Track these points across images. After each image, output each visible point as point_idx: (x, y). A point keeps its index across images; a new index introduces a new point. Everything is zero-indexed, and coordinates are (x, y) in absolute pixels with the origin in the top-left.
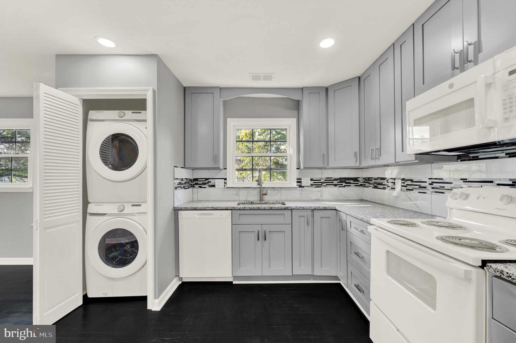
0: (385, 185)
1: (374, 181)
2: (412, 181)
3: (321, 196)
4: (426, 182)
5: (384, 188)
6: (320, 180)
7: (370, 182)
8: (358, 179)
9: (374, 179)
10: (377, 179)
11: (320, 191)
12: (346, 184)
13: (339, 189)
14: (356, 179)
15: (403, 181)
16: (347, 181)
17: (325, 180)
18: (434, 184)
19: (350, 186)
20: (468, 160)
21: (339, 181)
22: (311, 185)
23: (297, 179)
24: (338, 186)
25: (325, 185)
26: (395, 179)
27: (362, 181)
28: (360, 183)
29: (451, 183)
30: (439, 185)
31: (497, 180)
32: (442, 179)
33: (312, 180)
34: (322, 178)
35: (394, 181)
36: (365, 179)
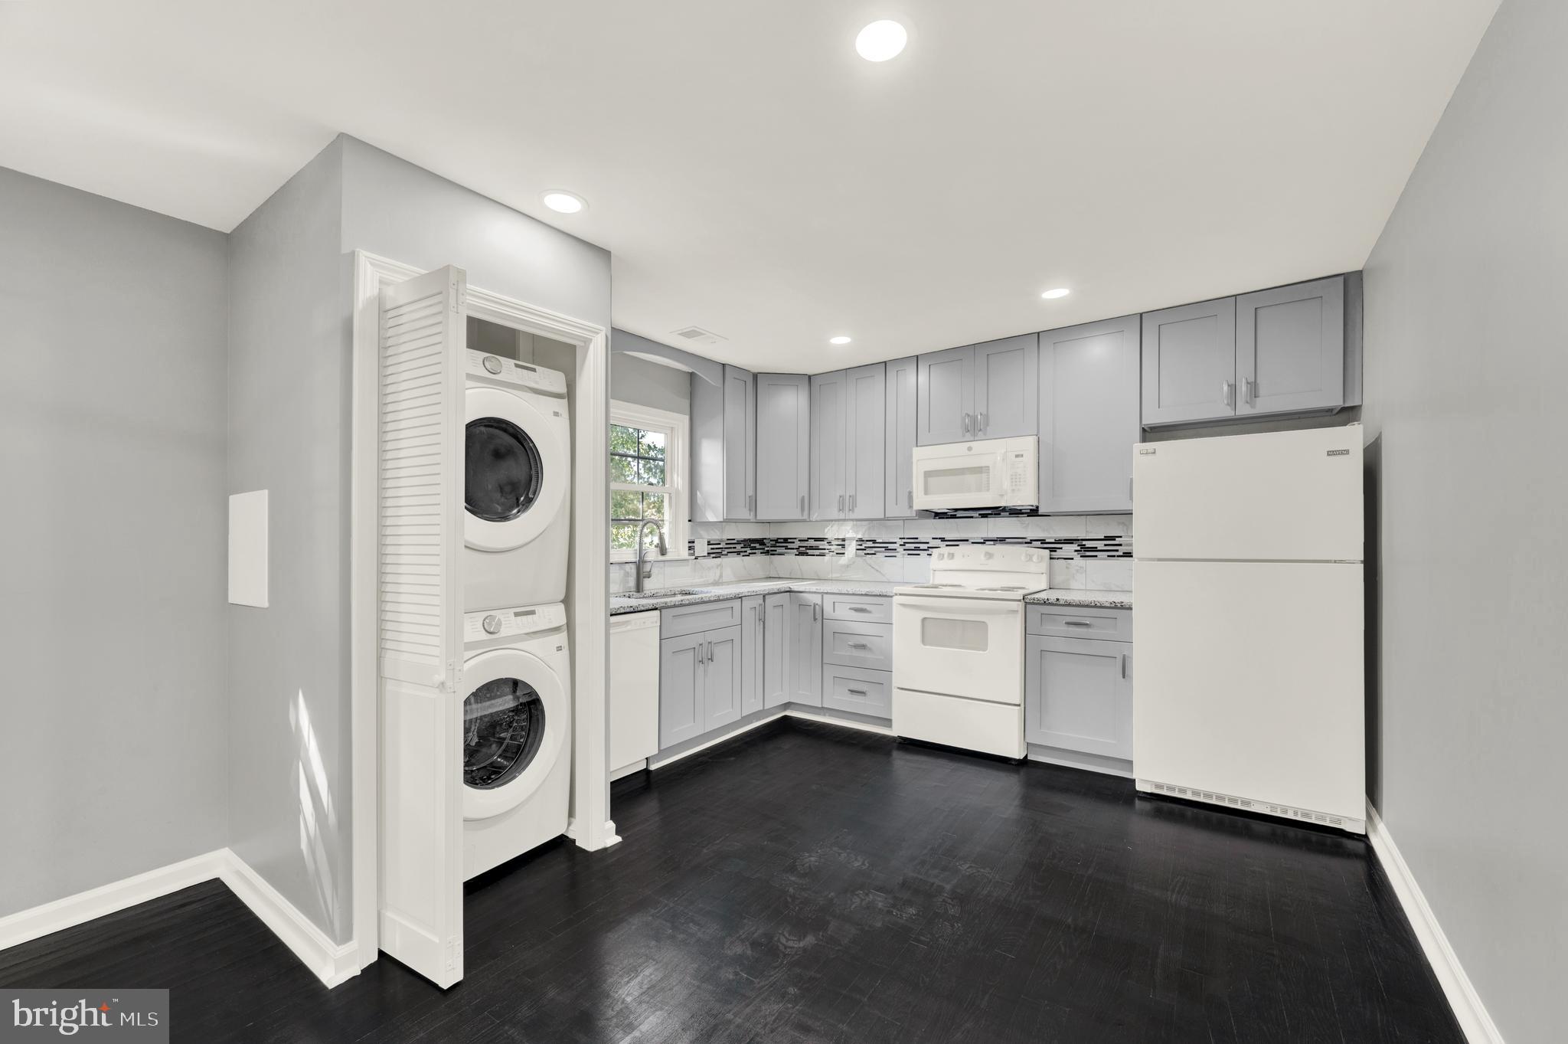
0: (825, 549)
1: (797, 544)
2: (874, 541)
3: (721, 576)
4: (896, 543)
5: (823, 555)
6: (720, 544)
7: (790, 546)
8: (764, 541)
9: (799, 541)
10: (807, 541)
11: (720, 566)
12: (750, 550)
13: (743, 560)
14: (761, 542)
15: (860, 543)
16: (752, 545)
17: (727, 544)
18: (907, 545)
19: (755, 553)
20: (947, 518)
21: (742, 545)
22: (709, 554)
23: (689, 542)
24: (742, 554)
25: (726, 553)
26: (844, 540)
27: (769, 545)
28: (766, 549)
29: (928, 543)
30: (912, 546)
31: (972, 538)
32: (917, 538)
33: (709, 543)
34: (722, 541)
35: (843, 543)
36: (779, 541)
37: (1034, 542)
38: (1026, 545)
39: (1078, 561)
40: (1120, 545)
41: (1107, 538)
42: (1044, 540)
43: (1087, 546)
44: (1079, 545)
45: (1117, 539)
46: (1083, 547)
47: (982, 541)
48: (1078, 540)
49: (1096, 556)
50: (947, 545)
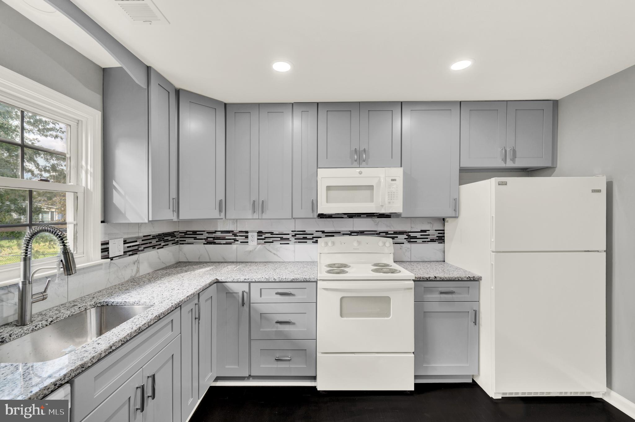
0: (231, 239)
1: (206, 235)
2: (272, 233)
3: (138, 269)
4: (289, 234)
5: (229, 243)
6: (136, 241)
7: (198, 237)
8: (175, 233)
9: (207, 233)
11: (136, 261)
12: (164, 242)
13: (158, 253)
14: (172, 234)
15: (260, 234)
16: (165, 238)
17: (143, 240)
18: (297, 236)
19: (168, 245)
21: (157, 240)
22: (124, 252)
23: (102, 244)
24: (157, 247)
25: (142, 248)
26: (247, 232)
27: (179, 236)
28: (176, 240)
29: (313, 234)
30: (302, 236)
31: (342, 231)
32: (305, 231)
33: (125, 242)
34: (139, 238)
35: (247, 234)
36: (188, 233)
37: (381, 234)
38: (377, 235)
39: (407, 245)
40: (429, 235)
41: (422, 231)
42: (388, 232)
43: (411, 236)
44: (407, 235)
45: (427, 232)
46: (409, 236)
47: (350, 233)
48: (407, 232)
49: (416, 242)
50: (326, 236)
